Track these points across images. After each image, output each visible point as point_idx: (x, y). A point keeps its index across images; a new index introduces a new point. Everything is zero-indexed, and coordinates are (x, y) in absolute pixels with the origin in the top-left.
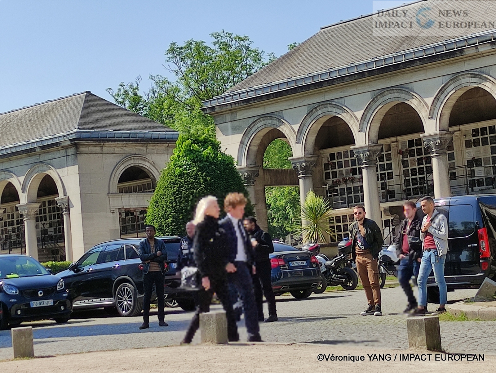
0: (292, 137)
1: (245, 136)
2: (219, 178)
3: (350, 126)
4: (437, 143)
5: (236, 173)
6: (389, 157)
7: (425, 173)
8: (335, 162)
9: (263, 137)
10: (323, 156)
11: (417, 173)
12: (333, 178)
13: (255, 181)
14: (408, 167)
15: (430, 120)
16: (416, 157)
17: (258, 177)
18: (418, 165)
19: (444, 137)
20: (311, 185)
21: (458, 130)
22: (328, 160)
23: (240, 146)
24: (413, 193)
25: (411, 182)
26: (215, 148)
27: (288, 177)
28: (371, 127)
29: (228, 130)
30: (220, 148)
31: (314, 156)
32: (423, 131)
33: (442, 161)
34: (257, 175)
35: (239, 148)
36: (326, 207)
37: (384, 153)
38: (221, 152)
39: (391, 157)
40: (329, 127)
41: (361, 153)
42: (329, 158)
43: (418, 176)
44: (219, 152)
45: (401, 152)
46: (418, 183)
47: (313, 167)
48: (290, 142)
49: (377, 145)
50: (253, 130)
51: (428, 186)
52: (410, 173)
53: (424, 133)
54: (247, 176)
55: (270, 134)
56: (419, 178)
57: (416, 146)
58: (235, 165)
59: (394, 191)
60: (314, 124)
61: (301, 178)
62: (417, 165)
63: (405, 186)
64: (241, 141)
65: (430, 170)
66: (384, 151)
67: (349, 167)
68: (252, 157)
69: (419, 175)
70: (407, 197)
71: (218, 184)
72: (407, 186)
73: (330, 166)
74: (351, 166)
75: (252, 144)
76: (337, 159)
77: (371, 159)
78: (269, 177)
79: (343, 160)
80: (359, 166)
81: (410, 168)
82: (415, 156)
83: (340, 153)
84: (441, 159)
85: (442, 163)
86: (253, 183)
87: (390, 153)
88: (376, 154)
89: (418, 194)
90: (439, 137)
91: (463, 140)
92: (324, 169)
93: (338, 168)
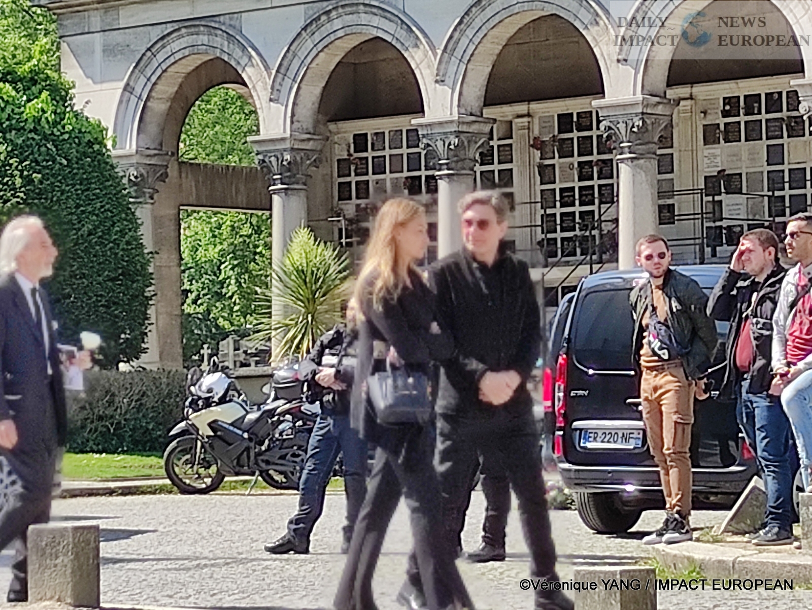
0: (260, 83)
1: (137, 71)
2: (64, 178)
3: (413, 66)
4: (633, 127)
5: (108, 167)
6: (506, 155)
7: (597, 201)
8: (367, 158)
9: (186, 78)
10: (336, 140)
11: (575, 199)
12: (358, 198)
13: (158, 192)
14: (554, 182)
15: (620, 65)
16: (576, 159)
17: (164, 182)
18: (580, 180)
19: (653, 112)
20: (303, 214)
21: (688, 96)
22: (349, 151)
23: (122, 95)
24: (563, 252)
25: (558, 222)
26: (58, 98)
27: (242, 188)
28: (469, 74)
29: (93, 52)
30: (71, 99)
31: (315, 137)
32: (601, 92)
33: (643, 174)
34: (163, 177)
35: (121, 102)
36: (340, 272)
37: (495, 143)
38: (75, 109)
39: (511, 155)
40: (355, 64)
41: (438, 138)
42: (352, 146)
43: (577, 209)
44: (68, 109)
45: (538, 144)
46: (577, 226)
47: (310, 165)
48: (255, 98)
49: (480, 119)
50: (161, 57)
51: (601, 236)
52: (558, 198)
53: (604, 97)
54: (136, 177)
55: (203, 72)
56: (580, 213)
57: (579, 130)
58: (109, 146)
59: (514, 242)
60: (321, 54)
61: (276, 192)
62: (576, 178)
63: (543, 233)
64: (127, 84)
65: (609, 196)
66: (495, 137)
67: (402, 172)
68: (153, 128)
69: (581, 205)
70: (546, 260)
71: (62, 194)
72: (548, 232)
73: (353, 168)
74: (409, 170)
75: (153, 94)
76: (373, 149)
77: (463, 157)
78: (193, 184)
79: (387, 152)
80: (430, 173)
81: (557, 186)
82: (572, 156)
83: (380, 135)
84: (641, 169)
85: (644, 178)
86: (152, 198)
87: (510, 145)
88: (476, 143)
89: (575, 254)
90: (640, 111)
91: (698, 123)
92: (335, 174)
93: (374, 173)
